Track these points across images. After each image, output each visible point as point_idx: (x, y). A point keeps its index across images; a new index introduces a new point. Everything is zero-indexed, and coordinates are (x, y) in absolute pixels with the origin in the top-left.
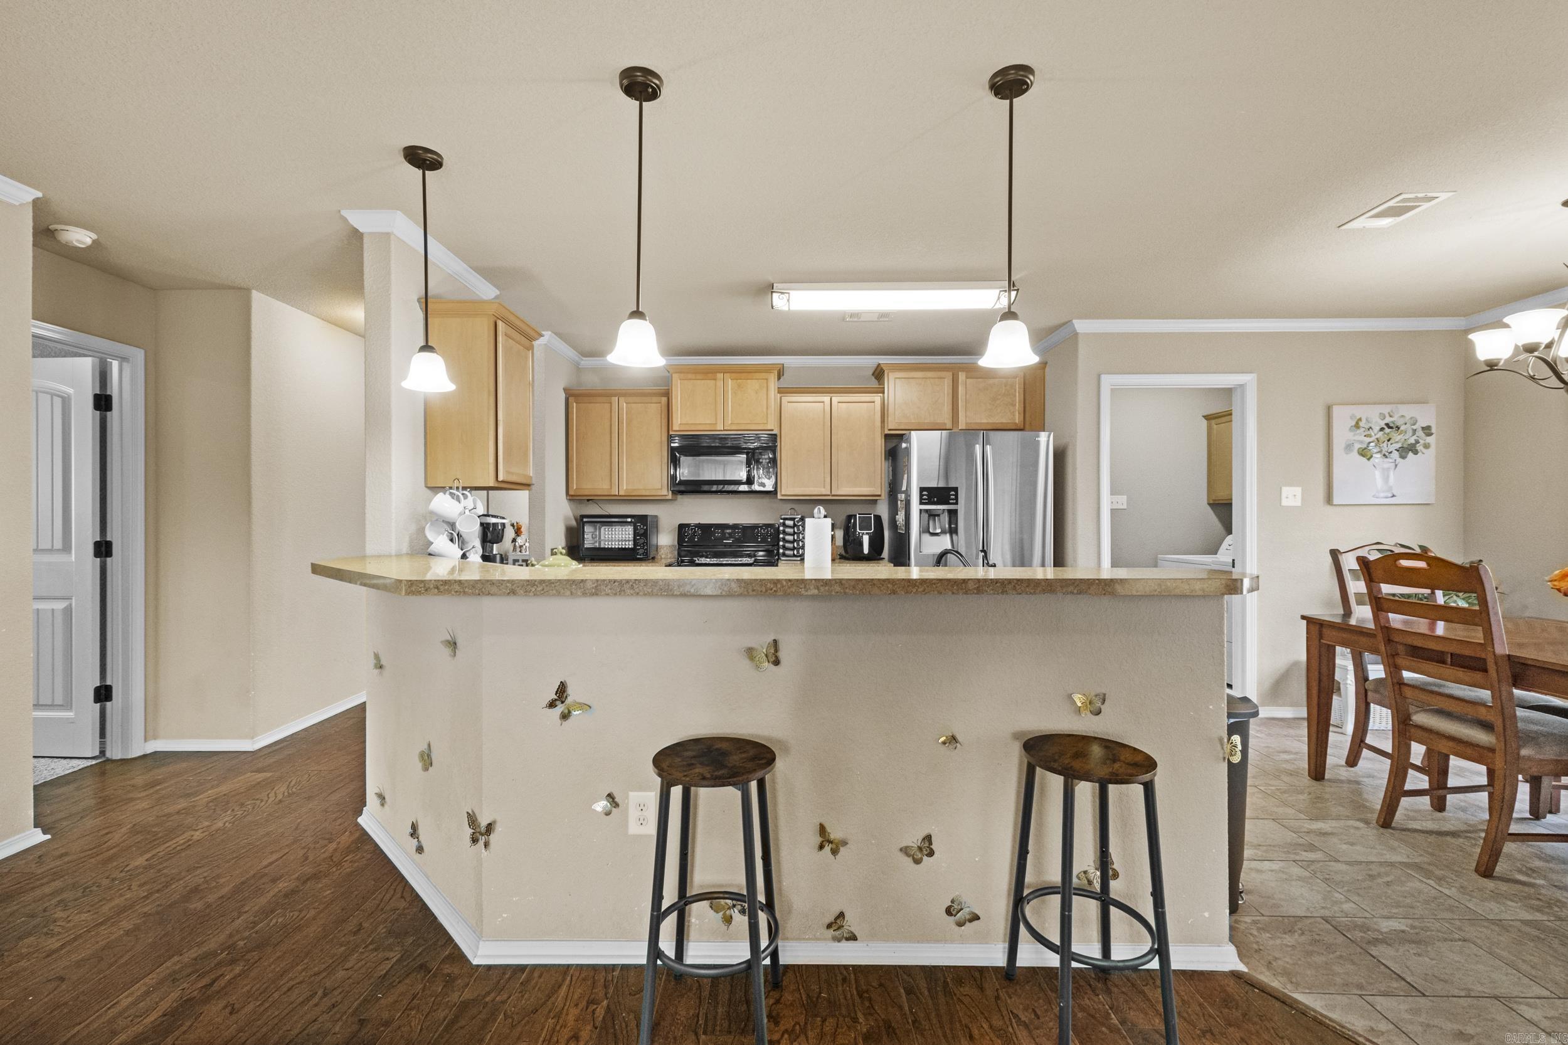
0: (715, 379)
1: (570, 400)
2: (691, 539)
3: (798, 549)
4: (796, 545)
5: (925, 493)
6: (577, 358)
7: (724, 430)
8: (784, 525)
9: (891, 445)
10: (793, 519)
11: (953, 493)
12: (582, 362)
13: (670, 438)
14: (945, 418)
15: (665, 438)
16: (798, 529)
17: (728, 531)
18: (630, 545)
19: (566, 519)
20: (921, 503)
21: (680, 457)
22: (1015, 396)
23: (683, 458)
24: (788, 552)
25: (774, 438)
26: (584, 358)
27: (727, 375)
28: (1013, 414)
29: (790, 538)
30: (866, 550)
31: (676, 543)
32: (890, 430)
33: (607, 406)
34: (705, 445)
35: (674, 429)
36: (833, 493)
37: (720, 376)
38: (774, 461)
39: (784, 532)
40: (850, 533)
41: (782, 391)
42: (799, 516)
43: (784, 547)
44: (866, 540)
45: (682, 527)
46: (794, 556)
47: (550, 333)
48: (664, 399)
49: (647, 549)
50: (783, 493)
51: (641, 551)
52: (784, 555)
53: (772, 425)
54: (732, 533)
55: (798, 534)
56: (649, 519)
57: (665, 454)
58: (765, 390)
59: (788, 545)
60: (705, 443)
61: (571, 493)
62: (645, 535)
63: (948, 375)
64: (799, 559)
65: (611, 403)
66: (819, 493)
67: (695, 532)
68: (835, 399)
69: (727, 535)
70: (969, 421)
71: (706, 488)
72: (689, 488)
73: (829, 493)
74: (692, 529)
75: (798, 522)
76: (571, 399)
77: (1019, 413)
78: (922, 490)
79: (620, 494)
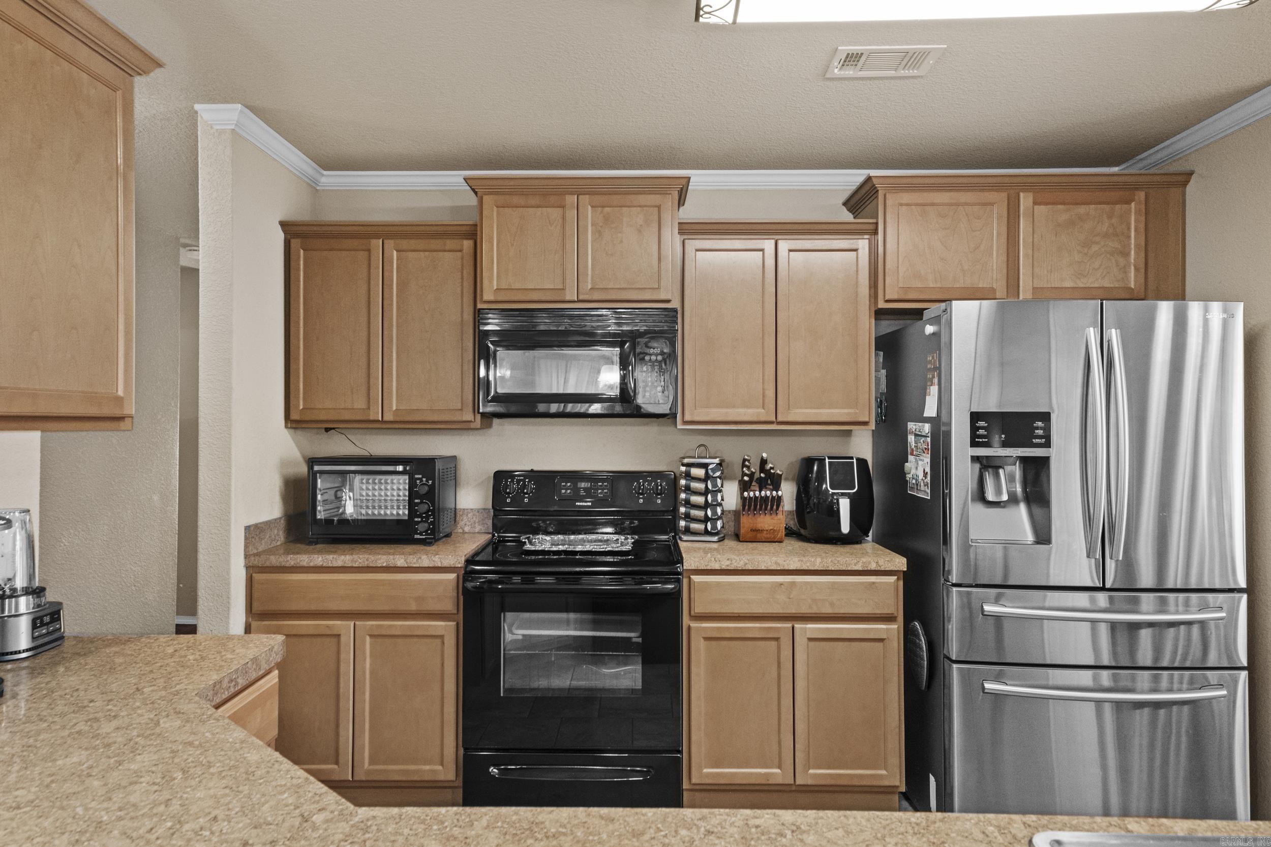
0: (563, 207)
1: (292, 245)
2: (516, 500)
3: (714, 521)
4: (709, 513)
5: (982, 424)
6: (310, 171)
7: (579, 301)
8: (688, 475)
9: (888, 326)
10: (705, 466)
11: (1040, 424)
12: (323, 180)
13: (479, 316)
14: (995, 277)
15: (468, 317)
16: (715, 485)
17: (583, 485)
18: (404, 512)
19: (284, 463)
20: (974, 444)
21: (495, 352)
22: (1129, 237)
23: (501, 353)
24: (695, 526)
25: (672, 315)
26: (325, 173)
27: (585, 199)
28: (1124, 270)
29: (699, 500)
30: (845, 528)
31: (490, 506)
32: (887, 301)
33: (362, 255)
34: (542, 328)
35: (486, 298)
36: (780, 419)
37: (571, 199)
38: (670, 358)
39: (688, 489)
40: (811, 491)
41: (688, 230)
42: (717, 461)
43: (687, 516)
44: (844, 505)
45: (501, 477)
46: (706, 532)
47: (239, 106)
48: (467, 244)
49: (432, 523)
50: (688, 417)
51: (422, 527)
52: (687, 531)
53: (669, 292)
54: (590, 488)
55: (715, 493)
56: (439, 465)
57: (469, 344)
58: (656, 225)
59: (695, 513)
60: (544, 324)
61: (294, 416)
62: (431, 495)
63: (1000, 198)
64: (715, 539)
65: (369, 250)
66: (755, 419)
67: (524, 486)
68: (784, 246)
69: (582, 493)
70: (1039, 284)
71: (542, 407)
72: (513, 409)
73: (774, 419)
74: (518, 481)
75: (714, 470)
76: (295, 243)
77: (1137, 269)
78: (975, 417)
79: (385, 419)
